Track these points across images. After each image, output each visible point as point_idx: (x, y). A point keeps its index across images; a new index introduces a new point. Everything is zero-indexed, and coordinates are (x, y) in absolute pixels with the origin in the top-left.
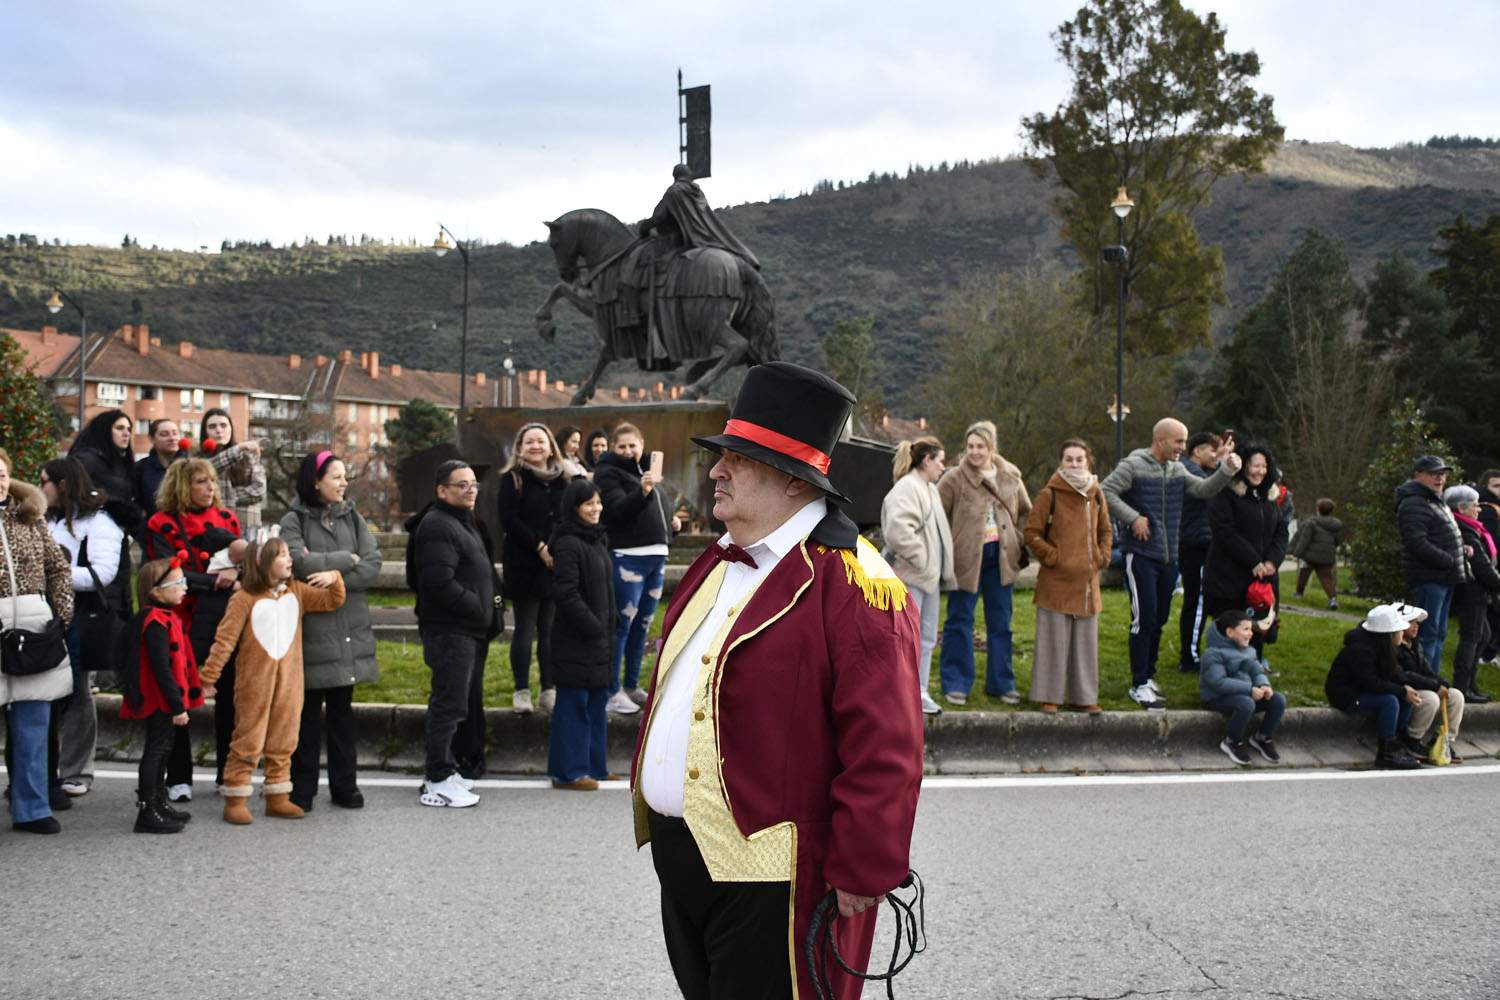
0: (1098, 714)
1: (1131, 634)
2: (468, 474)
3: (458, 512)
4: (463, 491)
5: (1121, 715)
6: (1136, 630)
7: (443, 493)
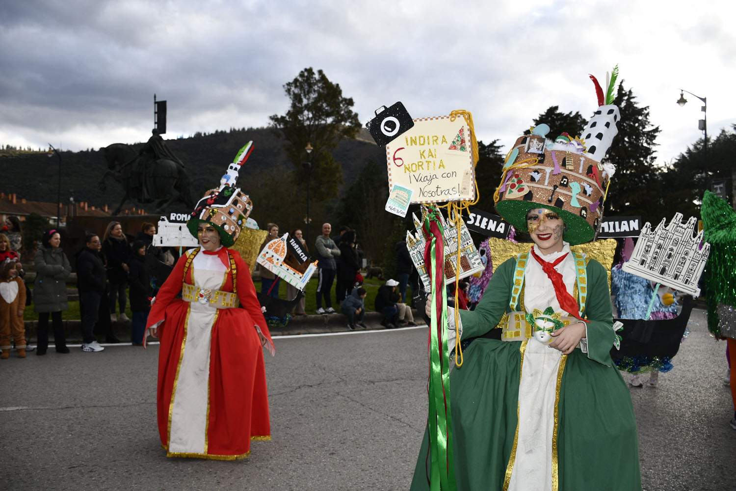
0: (306, 316)
1: (317, 292)
2: (97, 238)
3: (94, 251)
4: (96, 244)
5: (313, 316)
6: (319, 291)
7: (88, 245)
